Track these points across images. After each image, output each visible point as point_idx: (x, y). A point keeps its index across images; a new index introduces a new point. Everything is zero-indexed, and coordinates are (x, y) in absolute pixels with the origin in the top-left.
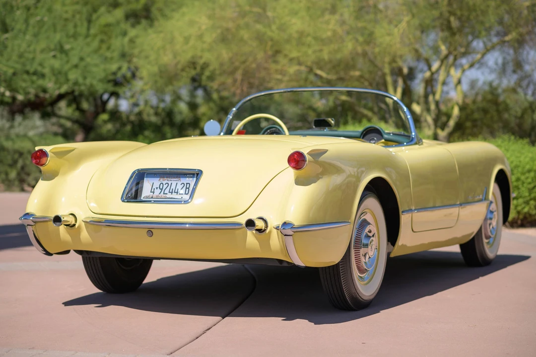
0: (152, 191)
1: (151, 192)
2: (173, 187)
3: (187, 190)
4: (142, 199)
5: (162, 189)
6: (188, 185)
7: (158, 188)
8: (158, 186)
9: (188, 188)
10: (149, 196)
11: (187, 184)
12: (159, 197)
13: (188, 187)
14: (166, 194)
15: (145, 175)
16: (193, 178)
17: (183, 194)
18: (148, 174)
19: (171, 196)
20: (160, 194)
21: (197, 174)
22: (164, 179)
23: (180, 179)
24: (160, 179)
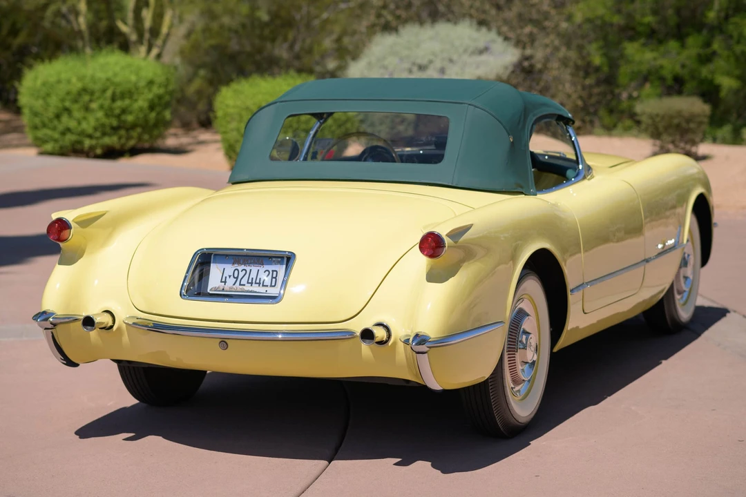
0: (224, 280)
1: (221, 282)
2: (253, 275)
4: (209, 291)
5: (237, 278)
6: (275, 273)
7: (232, 277)
8: (231, 274)
9: (275, 278)
10: (219, 287)
11: (273, 271)
12: (233, 290)
13: (274, 276)
14: (244, 285)
15: (212, 256)
16: (281, 263)
17: (267, 286)
18: (215, 255)
19: (250, 289)
20: (234, 285)
21: (287, 258)
22: (239, 263)
23: (263, 265)
24: (233, 264)
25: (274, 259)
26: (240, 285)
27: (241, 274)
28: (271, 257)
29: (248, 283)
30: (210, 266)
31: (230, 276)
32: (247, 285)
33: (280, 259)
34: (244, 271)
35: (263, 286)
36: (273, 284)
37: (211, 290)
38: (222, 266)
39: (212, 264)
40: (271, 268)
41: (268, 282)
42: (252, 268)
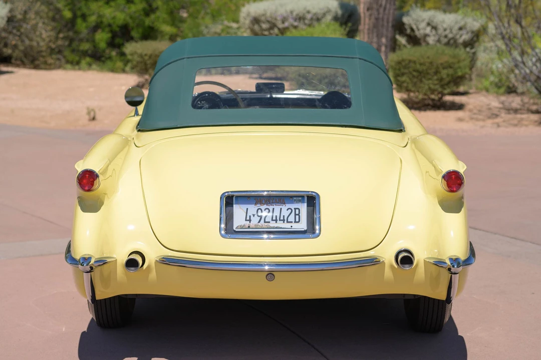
0: (248, 218)
1: (246, 220)
2: (277, 213)
3: (297, 217)
4: (234, 229)
6: (297, 211)
7: (256, 216)
8: (255, 213)
9: (299, 215)
10: (244, 225)
11: (295, 209)
12: (259, 227)
13: (297, 213)
14: (269, 222)
15: (234, 198)
16: (302, 201)
17: (292, 222)
18: (237, 197)
19: (276, 225)
20: (259, 222)
21: (308, 197)
22: (261, 203)
23: (285, 203)
24: (256, 204)
25: (295, 198)
26: (265, 222)
27: (265, 213)
28: (292, 197)
29: (272, 220)
30: (233, 207)
31: (254, 215)
32: (271, 222)
33: (300, 198)
34: (267, 211)
35: (288, 222)
36: (297, 220)
37: (237, 228)
38: (245, 207)
39: (234, 205)
40: (293, 206)
41: (291, 218)
42: (275, 207)
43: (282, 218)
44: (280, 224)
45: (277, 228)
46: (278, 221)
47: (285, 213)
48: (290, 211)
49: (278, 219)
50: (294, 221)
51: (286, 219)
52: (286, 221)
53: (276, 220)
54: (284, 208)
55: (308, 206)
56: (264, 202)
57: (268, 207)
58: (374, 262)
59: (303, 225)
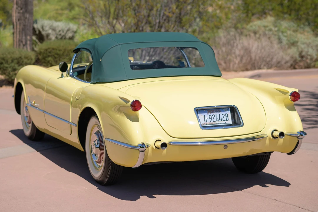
1: (205, 121)
2: (218, 117)
3: (227, 118)
5: (211, 119)
6: (227, 115)
7: (209, 118)
9: (227, 117)
10: (204, 124)
11: (226, 114)
12: (211, 124)
13: (227, 116)
15: (198, 111)
16: (228, 110)
19: (218, 122)
20: (211, 121)
21: (230, 108)
22: (210, 112)
23: (221, 112)
24: (208, 113)
25: (225, 109)
26: (213, 121)
27: (213, 117)
28: (223, 108)
29: (216, 120)
32: (216, 121)
33: (227, 109)
34: (213, 116)
35: (223, 121)
36: (227, 119)
38: (203, 114)
39: (198, 114)
41: (225, 119)
42: (217, 114)
43: (220, 119)
44: (220, 122)
45: (219, 124)
46: (219, 121)
47: (222, 116)
48: (223, 115)
49: (219, 119)
50: (226, 120)
51: (222, 119)
52: (222, 120)
53: (218, 120)
54: (221, 114)
55: (231, 112)
56: (211, 112)
57: (213, 114)
58: (262, 137)
59: (230, 122)
